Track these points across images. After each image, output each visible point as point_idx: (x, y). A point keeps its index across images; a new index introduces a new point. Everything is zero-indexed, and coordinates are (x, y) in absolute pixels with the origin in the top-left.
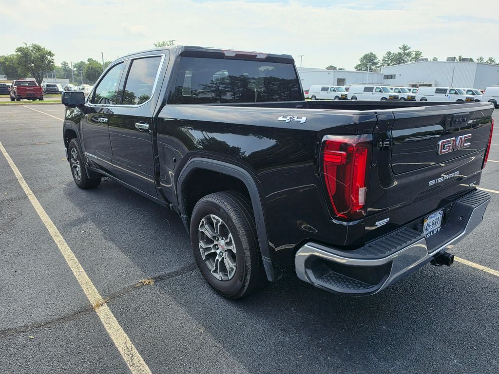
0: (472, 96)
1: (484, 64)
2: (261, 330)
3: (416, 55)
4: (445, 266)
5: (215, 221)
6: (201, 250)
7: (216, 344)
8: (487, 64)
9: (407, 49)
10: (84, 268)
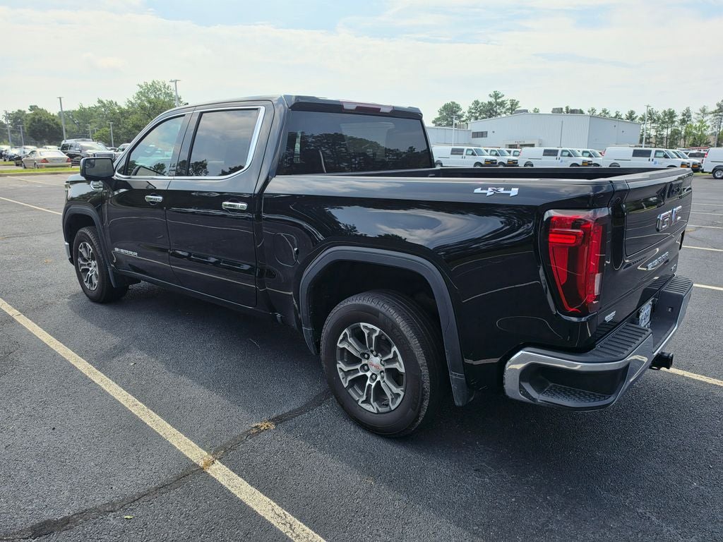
0: (589, 159)
1: (597, 117)
2: (449, 472)
3: (512, 105)
4: (663, 369)
5: (366, 332)
6: (341, 374)
7: (398, 496)
8: (599, 117)
9: (499, 98)
10: (160, 415)
